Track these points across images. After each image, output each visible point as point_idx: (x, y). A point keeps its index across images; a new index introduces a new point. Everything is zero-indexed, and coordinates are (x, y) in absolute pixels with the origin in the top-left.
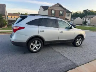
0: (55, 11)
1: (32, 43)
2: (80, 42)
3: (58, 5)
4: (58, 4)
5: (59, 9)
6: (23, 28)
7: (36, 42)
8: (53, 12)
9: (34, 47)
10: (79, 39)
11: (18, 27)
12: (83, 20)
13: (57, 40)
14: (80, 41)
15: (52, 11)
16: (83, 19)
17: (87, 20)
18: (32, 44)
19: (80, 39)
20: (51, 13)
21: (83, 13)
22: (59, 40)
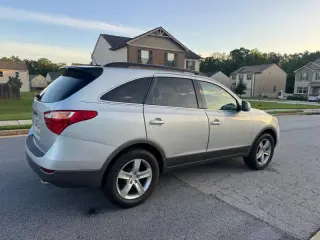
0: (151, 53)
1: (122, 171)
2: (268, 153)
3: (160, 34)
4: (160, 30)
5: (161, 45)
6: (91, 114)
7: (137, 163)
8: (145, 55)
9: (130, 186)
10: (264, 143)
11: (73, 113)
12: (233, 81)
13: (204, 151)
14: (267, 149)
15: (139, 51)
16: (234, 78)
17: (245, 80)
18: (122, 175)
19: (268, 142)
20: (140, 58)
21: (231, 58)
22: (209, 150)
